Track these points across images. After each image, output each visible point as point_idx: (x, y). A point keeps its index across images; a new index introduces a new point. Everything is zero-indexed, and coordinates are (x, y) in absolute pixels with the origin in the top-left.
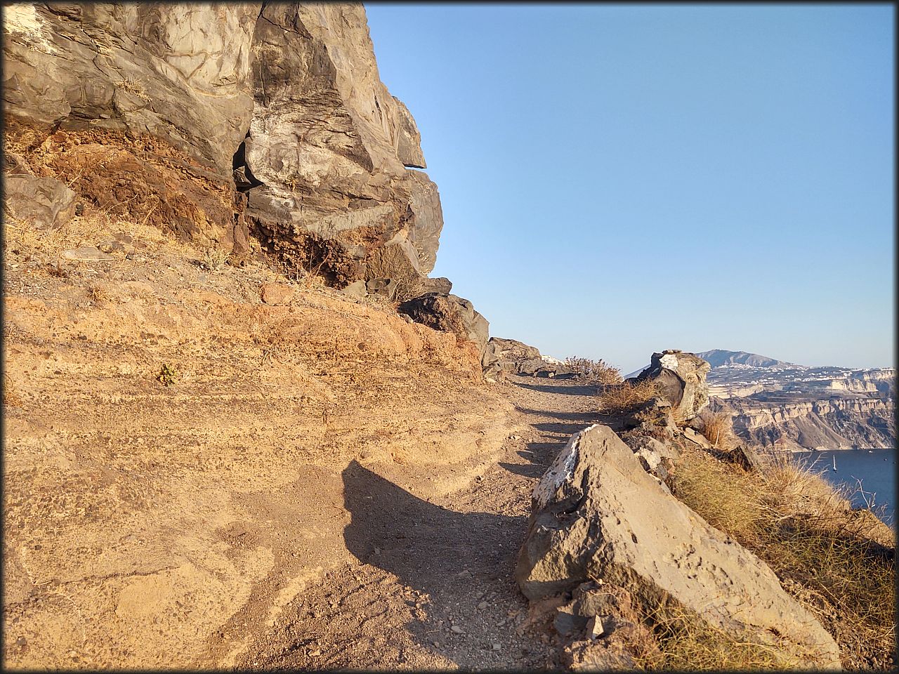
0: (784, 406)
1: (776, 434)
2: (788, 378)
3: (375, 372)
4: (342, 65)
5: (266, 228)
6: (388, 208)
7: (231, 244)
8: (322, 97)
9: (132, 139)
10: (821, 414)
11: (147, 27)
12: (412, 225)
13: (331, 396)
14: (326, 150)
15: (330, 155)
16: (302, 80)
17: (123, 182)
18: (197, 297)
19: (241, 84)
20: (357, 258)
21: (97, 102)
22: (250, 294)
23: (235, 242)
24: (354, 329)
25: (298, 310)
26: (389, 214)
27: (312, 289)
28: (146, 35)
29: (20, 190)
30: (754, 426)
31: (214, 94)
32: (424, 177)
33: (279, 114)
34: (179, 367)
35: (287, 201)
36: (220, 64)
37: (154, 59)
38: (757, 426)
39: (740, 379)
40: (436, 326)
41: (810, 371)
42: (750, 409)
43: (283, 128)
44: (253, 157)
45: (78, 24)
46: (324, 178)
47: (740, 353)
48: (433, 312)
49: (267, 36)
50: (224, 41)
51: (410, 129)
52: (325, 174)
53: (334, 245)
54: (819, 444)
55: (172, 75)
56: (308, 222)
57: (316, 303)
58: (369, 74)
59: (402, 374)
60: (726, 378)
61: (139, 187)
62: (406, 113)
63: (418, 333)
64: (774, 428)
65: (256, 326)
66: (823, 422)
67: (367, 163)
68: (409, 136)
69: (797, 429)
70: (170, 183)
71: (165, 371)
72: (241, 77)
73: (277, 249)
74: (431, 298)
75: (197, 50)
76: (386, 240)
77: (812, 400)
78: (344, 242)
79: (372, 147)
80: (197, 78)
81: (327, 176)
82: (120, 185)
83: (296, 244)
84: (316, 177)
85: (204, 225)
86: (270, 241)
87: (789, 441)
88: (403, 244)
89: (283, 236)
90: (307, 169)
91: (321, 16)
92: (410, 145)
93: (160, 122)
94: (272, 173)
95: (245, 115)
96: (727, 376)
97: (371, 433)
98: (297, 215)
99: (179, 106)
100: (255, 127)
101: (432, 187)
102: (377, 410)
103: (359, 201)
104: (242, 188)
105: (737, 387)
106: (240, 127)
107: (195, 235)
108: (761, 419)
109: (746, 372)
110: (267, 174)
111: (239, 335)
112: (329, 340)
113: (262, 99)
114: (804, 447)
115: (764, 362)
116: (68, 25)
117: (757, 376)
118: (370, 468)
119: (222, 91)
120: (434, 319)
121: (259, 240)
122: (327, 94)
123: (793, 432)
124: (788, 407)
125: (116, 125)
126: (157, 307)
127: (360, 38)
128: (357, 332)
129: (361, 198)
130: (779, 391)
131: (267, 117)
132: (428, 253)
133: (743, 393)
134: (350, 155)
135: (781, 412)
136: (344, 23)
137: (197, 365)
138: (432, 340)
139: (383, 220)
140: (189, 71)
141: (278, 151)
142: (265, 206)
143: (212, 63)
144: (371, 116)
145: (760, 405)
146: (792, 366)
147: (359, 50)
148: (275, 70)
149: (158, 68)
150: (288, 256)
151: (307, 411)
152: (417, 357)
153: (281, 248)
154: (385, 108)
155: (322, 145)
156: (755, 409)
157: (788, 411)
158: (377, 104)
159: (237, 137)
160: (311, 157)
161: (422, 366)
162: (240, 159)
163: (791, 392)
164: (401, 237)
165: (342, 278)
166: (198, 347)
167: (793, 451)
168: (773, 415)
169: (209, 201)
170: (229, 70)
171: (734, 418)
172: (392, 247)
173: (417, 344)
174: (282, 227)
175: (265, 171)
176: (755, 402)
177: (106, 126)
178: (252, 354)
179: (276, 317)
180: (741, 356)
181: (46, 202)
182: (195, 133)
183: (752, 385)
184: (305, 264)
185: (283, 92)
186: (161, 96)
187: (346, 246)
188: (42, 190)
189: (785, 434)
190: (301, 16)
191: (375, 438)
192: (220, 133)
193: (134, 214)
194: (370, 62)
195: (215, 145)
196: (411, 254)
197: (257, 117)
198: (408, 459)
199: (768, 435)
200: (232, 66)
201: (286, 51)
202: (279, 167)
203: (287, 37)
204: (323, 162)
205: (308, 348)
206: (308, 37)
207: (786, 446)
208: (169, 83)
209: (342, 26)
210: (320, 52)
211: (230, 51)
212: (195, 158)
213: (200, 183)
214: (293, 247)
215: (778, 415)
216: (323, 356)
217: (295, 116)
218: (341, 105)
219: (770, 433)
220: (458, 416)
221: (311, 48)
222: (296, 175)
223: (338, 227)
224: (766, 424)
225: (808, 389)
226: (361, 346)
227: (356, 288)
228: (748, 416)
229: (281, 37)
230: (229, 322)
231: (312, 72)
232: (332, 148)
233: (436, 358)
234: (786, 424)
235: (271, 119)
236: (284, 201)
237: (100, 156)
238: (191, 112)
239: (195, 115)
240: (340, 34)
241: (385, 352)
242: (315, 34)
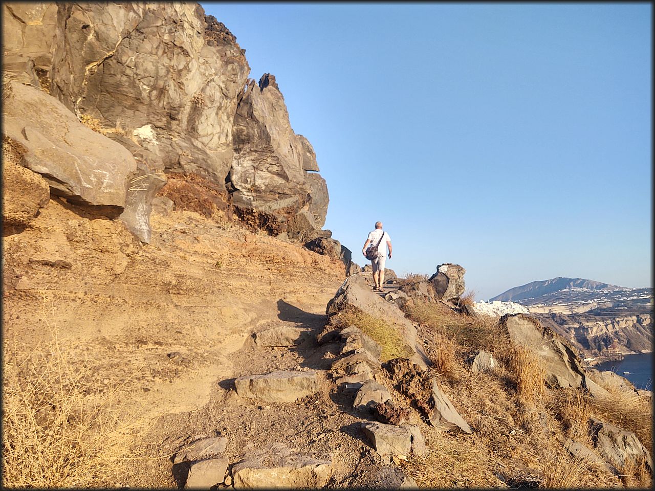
0: (614, 319)
1: (609, 341)
2: (616, 297)
3: (289, 269)
4: (273, 133)
5: (241, 210)
6: (296, 198)
7: (227, 219)
8: (264, 149)
9: (186, 176)
10: (644, 324)
11: (191, 127)
12: (310, 203)
13: (272, 277)
14: (267, 172)
15: (269, 175)
16: (255, 141)
17: (184, 194)
18: (224, 239)
19: (228, 145)
20: (282, 222)
21: (173, 162)
22: (241, 238)
23: (229, 217)
24: (280, 251)
25: (259, 244)
26: (297, 201)
27: (262, 236)
28: (190, 130)
29: (156, 203)
30: (591, 335)
31: (217, 151)
32: (318, 176)
33: (245, 157)
34: (221, 263)
35: (250, 197)
36: (219, 138)
37: (193, 140)
38: (593, 335)
39: (579, 300)
40: (322, 253)
41: (633, 291)
42: (588, 322)
43: (247, 163)
44: (234, 178)
45: (165, 131)
46: (266, 186)
47: (578, 279)
48: (320, 247)
49: (239, 122)
50: (220, 127)
51: (310, 151)
52: (267, 184)
53: (272, 216)
54: (644, 348)
55: (200, 146)
56: (259, 207)
57: (265, 241)
58: (287, 132)
59: (301, 270)
60: (568, 299)
61: (190, 196)
62: (308, 143)
63: (310, 255)
64: (607, 336)
65: (244, 250)
66: (646, 331)
67: (286, 178)
68: (310, 155)
69: (626, 337)
70: (202, 194)
71: (218, 263)
72: (228, 142)
73: (245, 219)
74: (320, 240)
75: (209, 133)
76: (296, 213)
77: (636, 314)
78: (276, 215)
79: (288, 170)
80: (209, 145)
81: (267, 185)
82: (183, 196)
83: (254, 216)
84: (263, 186)
85: (216, 210)
86: (242, 216)
87: (620, 346)
88: (305, 214)
89: (248, 213)
90: (259, 182)
91: (263, 111)
92: (310, 160)
93: (197, 168)
94: (243, 185)
95: (230, 159)
96: (568, 297)
97: (288, 291)
98: (255, 203)
99: (203, 159)
100: (234, 163)
101: (322, 181)
102: (290, 283)
103: (283, 195)
104: (230, 192)
105: (577, 305)
106: (228, 165)
107: (213, 215)
108: (596, 329)
109: (583, 293)
110: (241, 186)
111: (238, 253)
112: (271, 256)
113: (237, 150)
114: (632, 351)
115: (597, 286)
116: (161, 132)
117: (592, 296)
118: (287, 302)
119: (220, 149)
120: (321, 250)
121: (237, 215)
122: (267, 147)
123: (622, 339)
124: (617, 320)
125: (180, 171)
126: (213, 243)
127: (282, 115)
128: (282, 253)
129: (284, 194)
130: (610, 308)
131: (240, 158)
132: (320, 216)
133: (581, 310)
134: (278, 174)
135: (612, 323)
136: (274, 109)
137: (227, 262)
138: (317, 258)
139: (294, 204)
140: (206, 142)
141: (245, 175)
142: (240, 200)
143: (216, 138)
144: (288, 154)
145: (596, 319)
146: (620, 288)
147: (281, 121)
148: (243, 137)
149: (195, 144)
150: (251, 222)
151: (263, 281)
152: (309, 265)
153: (248, 219)
154: (295, 147)
155: (265, 170)
156: (591, 322)
157: (618, 322)
158: (291, 146)
159: (227, 169)
160: (260, 176)
161: (312, 270)
162: (228, 179)
163: (619, 308)
164: (305, 210)
165: (276, 232)
166: (226, 257)
167: (623, 354)
168: (606, 326)
169: (218, 200)
170: (223, 140)
171: (575, 329)
172: (300, 215)
173: (309, 260)
174: (248, 209)
175: (240, 184)
176: (591, 316)
177: (176, 171)
178: (243, 261)
179: (250, 247)
180: (579, 282)
181: (164, 207)
182: (211, 170)
183: (589, 303)
184: (258, 226)
185: (247, 147)
186: (196, 156)
187: (277, 217)
188: (163, 202)
189: (616, 340)
190: (254, 112)
191: (290, 292)
192: (220, 169)
193: (188, 207)
194: (287, 126)
195: (219, 175)
196: (311, 219)
197: (235, 159)
198: (302, 301)
199: (603, 341)
200: (225, 138)
201: (248, 129)
202: (246, 182)
203: (248, 122)
204: (266, 178)
205: (263, 259)
206: (257, 122)
207: (617, 350)
208: (199, 149)
209: (273, 111)
210: (264, 128)
211: (223, 131)
212: (211, 181)
213: (213, 192)
214: (253, 218)
215: (610, 326)
216: (269, 262)
217: (253, 158)
218: (273, 152)
219: (604, 340)
220: (326, 289)
221: (259, 127)
222: (254, 185)
223: (273, 208)
224: (601, 333)
225: (632, 305)
226: (284, 258)
227: (283, 235)
228: (586, 327)
229: (245, 122)
230: (234, 249)
231: (260, 137)
232: (270, 172)
233: (318, 266)
234: (616, 333)
235: (242, 159)
236: (249, 197)
237: (174, 184)
238: (208, 161)
239: (210, 163)
240: (272, 115)
241: (294, 261)
242: (261, 120)
